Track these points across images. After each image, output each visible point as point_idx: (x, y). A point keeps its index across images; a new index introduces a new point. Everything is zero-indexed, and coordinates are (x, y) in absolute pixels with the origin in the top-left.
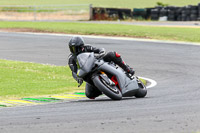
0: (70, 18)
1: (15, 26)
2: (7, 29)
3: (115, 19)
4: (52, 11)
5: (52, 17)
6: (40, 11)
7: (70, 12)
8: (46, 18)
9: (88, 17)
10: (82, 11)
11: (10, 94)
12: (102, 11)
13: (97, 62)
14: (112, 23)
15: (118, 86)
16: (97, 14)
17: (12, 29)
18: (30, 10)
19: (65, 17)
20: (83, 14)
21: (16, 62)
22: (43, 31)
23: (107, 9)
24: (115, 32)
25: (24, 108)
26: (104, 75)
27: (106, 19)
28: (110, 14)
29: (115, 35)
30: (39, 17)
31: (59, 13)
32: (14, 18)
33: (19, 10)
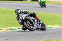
1: (57, 3)
2: (55, 4)
11: (55, 24)
17: (56, 4)
21: (57, 14)
25: (60, 28)
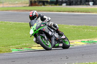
3: (41, 6)
9: (28, 5)
12: (35, 2)
27: (37, 5)
28: (39, 3)
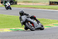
0: (44, 4)
1: (28, 7)
2: (25, 7)
3: (56, 5)
4: (38, 2)
5: (38, 4)
6: (35, 2)
7: (43, 2)
8: (36, 4)
9: (49, 4)
10: (47, 2)
12: (53, 2)
13: (27, 19)
14: (55, 6)
15: (34, 26)
16: (51, 3)
17: (27, 7)
18: (32, 2)
19: (42, 4)
20: (47, 3)
22: (36, 8)
23: (54, 2)
24: (56, 8)
26: (29, 23)
27: (54, 5)
29: (56, 9)
30: (34, 4)
31: (40, 3)
32: (27, 4)
33: (28, 2)
